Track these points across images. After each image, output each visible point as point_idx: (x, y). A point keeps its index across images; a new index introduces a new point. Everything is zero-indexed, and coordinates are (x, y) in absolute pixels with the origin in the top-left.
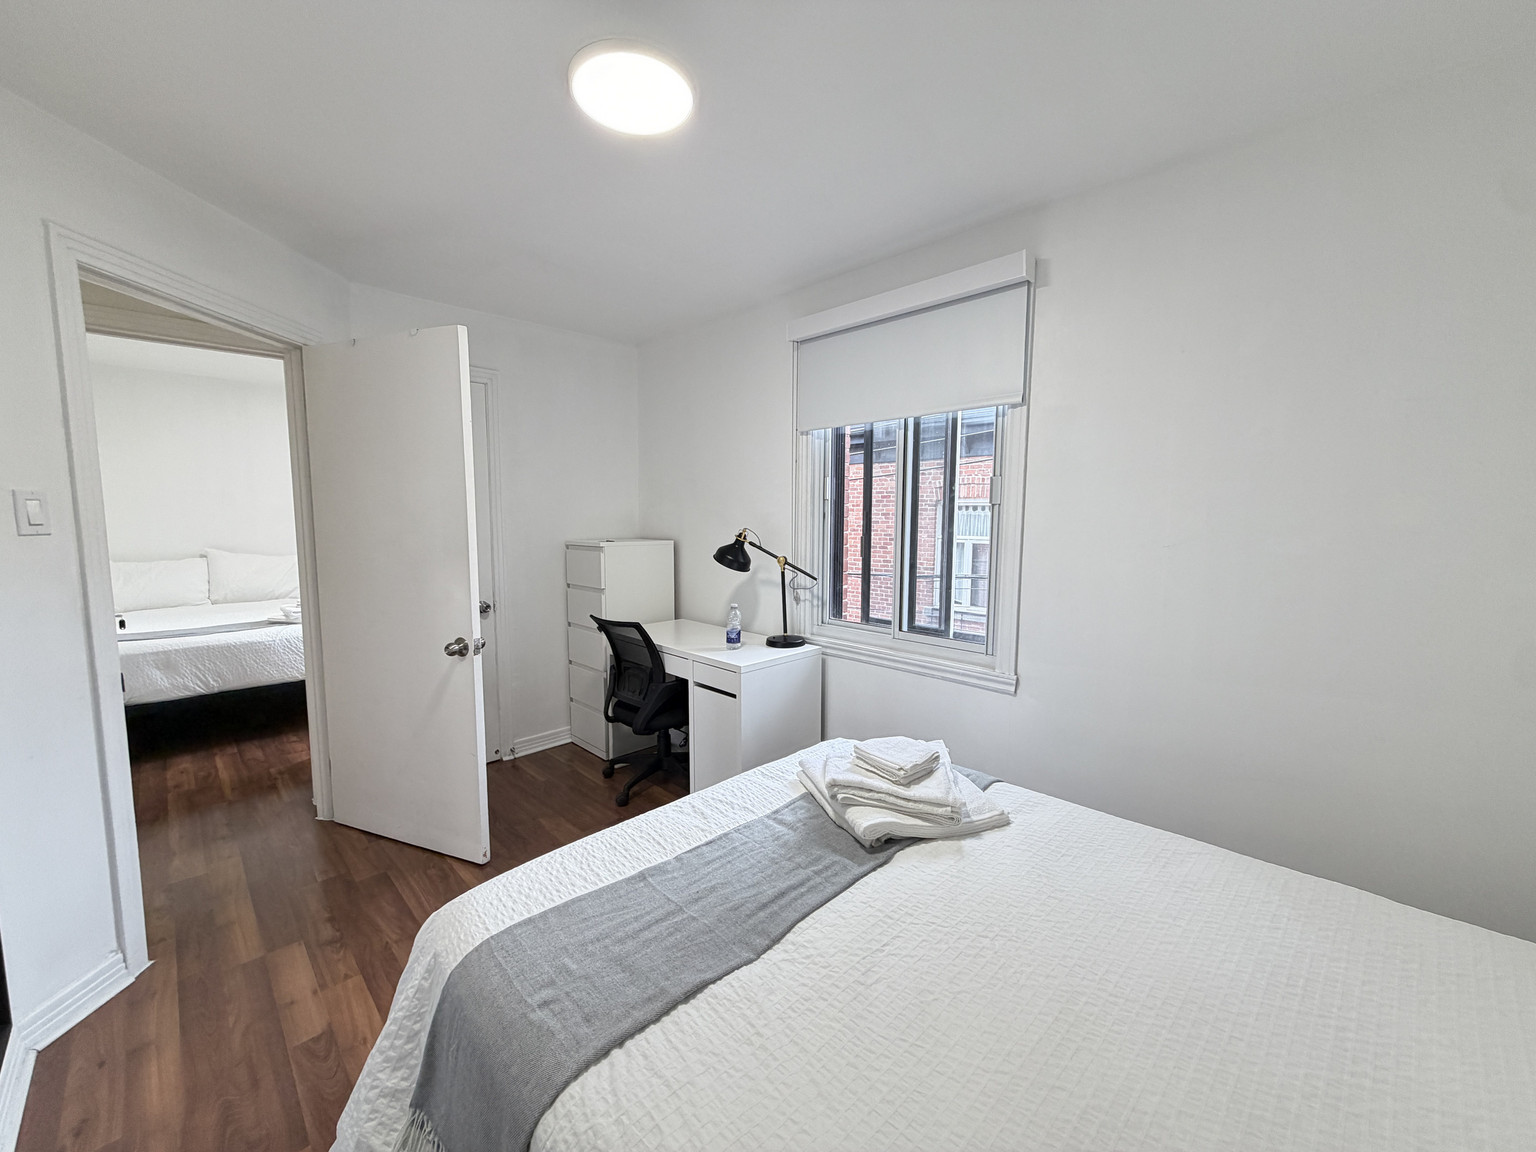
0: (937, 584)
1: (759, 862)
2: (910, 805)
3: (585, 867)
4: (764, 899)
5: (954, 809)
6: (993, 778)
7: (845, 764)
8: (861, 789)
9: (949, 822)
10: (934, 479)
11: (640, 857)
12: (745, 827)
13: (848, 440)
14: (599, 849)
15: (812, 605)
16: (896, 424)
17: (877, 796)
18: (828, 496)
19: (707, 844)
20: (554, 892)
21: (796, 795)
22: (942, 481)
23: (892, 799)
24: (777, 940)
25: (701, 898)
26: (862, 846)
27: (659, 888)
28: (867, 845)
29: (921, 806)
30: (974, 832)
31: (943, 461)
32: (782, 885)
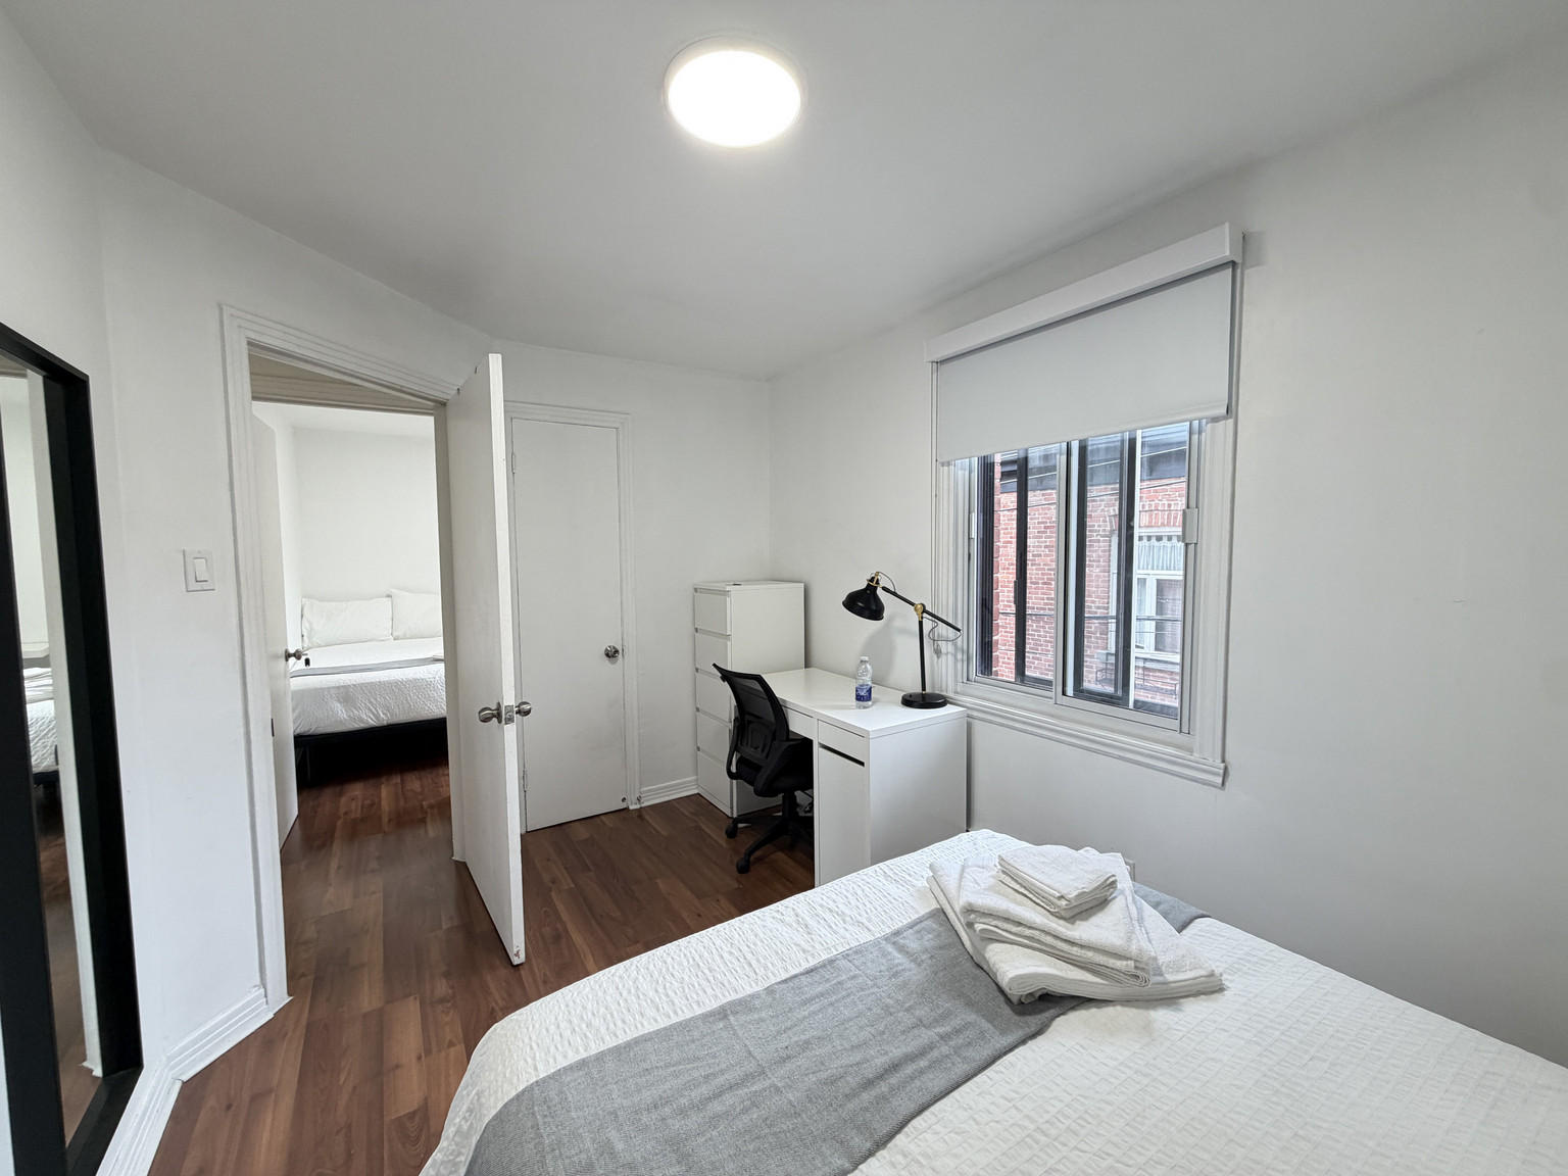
0: (1112, 626)
1: (870, 1009)
2: (1075, 950)
3: (660, 990)
4: (869, 1072)
5: (1138, 965)
6: (1195, 911)
7: (987, 878)
8: (1007, 920)
9: (1132, 981)
10: (1107, 505)
11: (726, 983)
12: (856, 953)
13: (998, 470)
14: (680, 964)
15: (956, 658)
16: (1056, 448)
17: (1028, 932)
18: (974, 535)
19: (809, 972)
20: (619, 1023)
21: (924, 911)
22: (1117, 508)
23: (1049, 940)
24: (882, 1143)
25: (789, 1057)
26: (1008, 1000)
27: (740, 1033)
28: (1015, 1000)
29: (1090, 954)
30: (1170, 997)
31: (1118, 486)
32: (897, 1051)
